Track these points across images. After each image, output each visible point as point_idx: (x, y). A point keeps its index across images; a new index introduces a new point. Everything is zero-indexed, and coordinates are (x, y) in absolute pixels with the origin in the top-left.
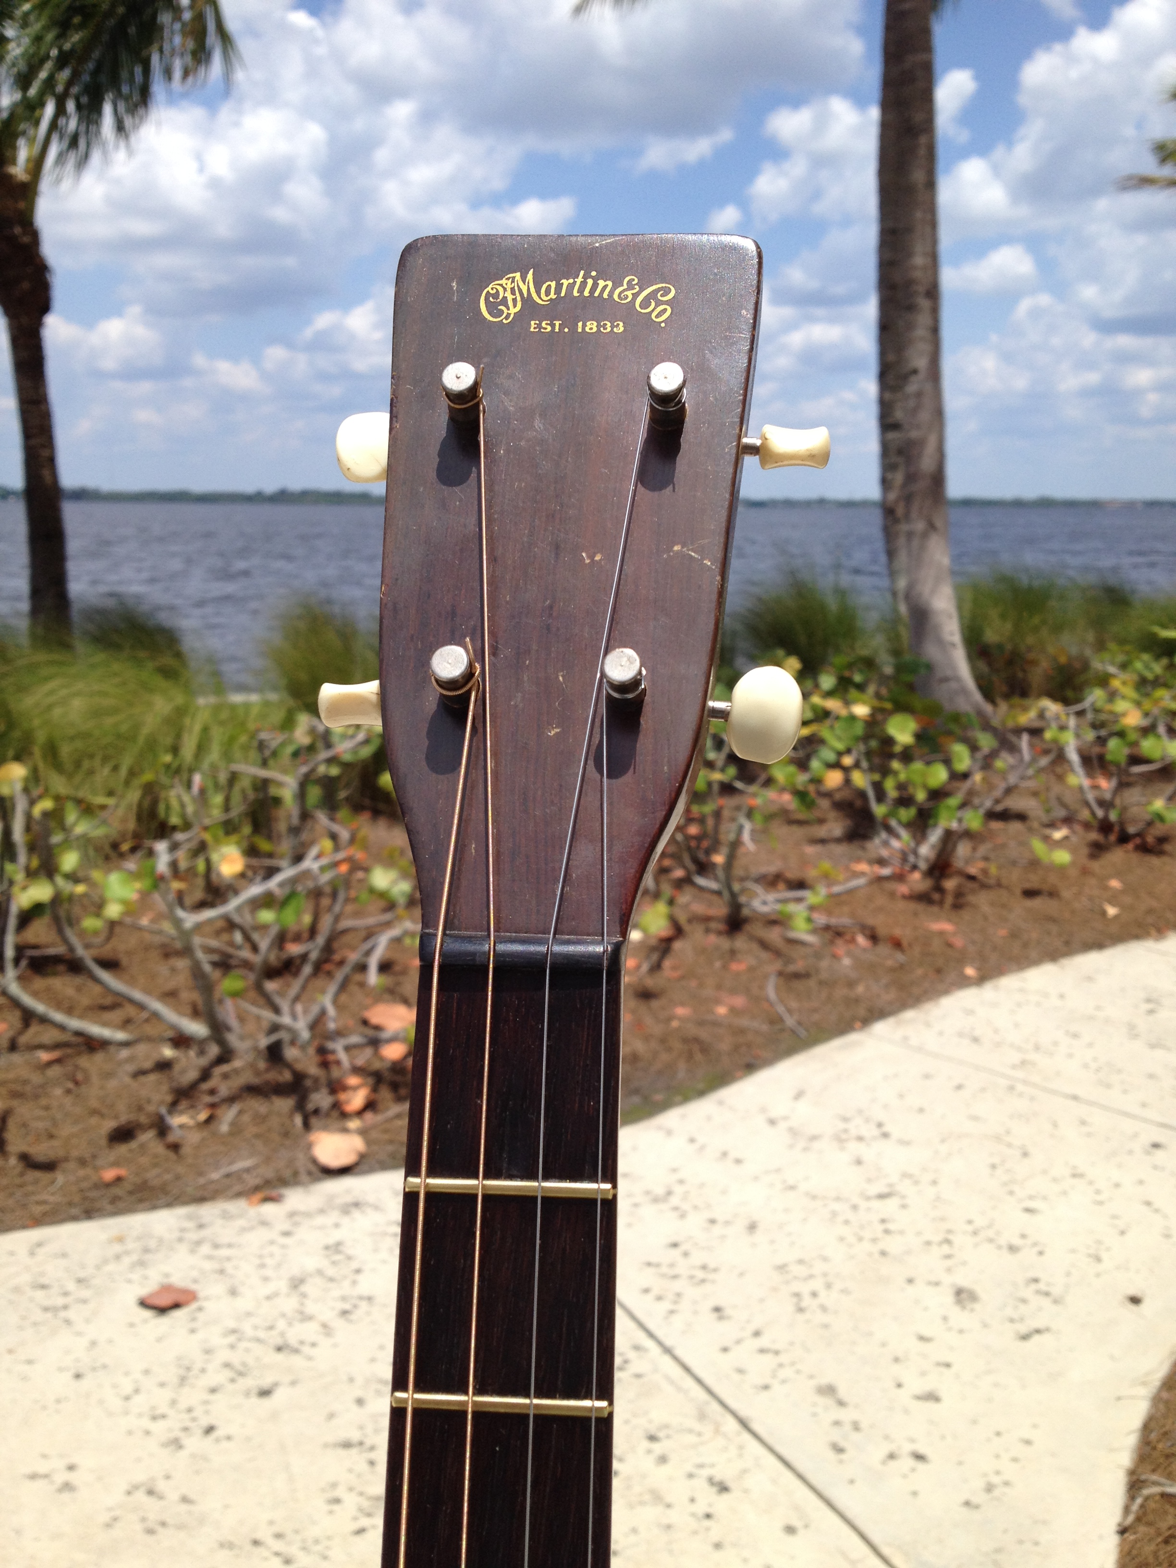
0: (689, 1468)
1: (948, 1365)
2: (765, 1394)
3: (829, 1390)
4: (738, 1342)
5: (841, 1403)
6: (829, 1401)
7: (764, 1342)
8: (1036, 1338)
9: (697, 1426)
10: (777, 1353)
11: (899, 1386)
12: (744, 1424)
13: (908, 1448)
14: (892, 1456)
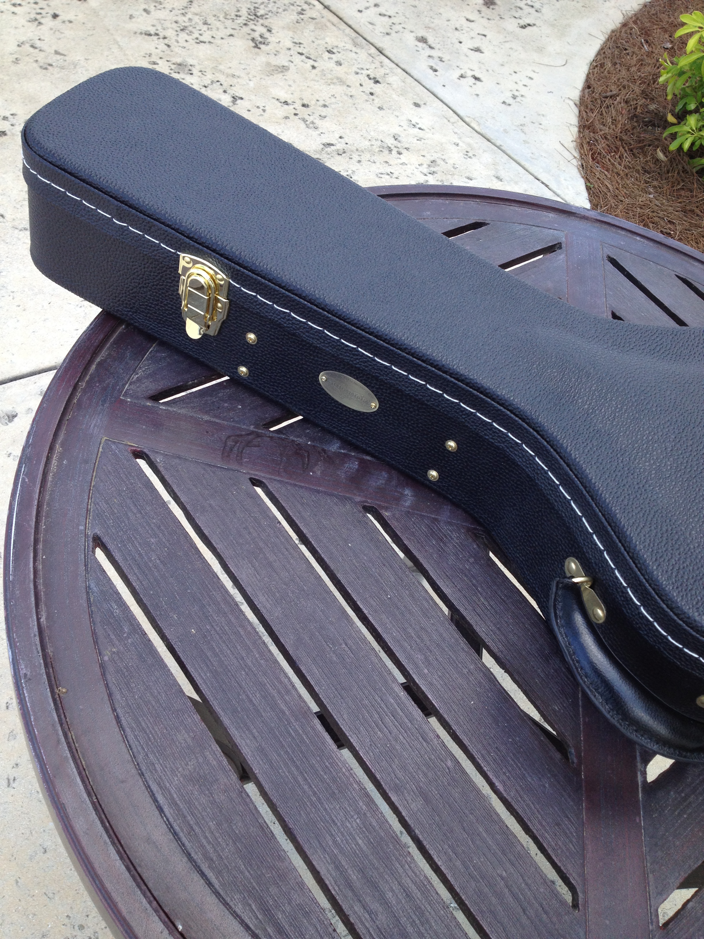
0: (354, 69)
1: (485, 36)
2: (388, 37)
3: (423, 40)
4: (367, 8)
5: (430, 47)
6: (424, 45)
7: (382, 10)
8: (529, 28)
9: (354, 49)
10: (390, 17)
11: (461, 42)
12: (380, 51)
13: (470, 73)
14: (462, 76)
